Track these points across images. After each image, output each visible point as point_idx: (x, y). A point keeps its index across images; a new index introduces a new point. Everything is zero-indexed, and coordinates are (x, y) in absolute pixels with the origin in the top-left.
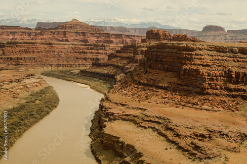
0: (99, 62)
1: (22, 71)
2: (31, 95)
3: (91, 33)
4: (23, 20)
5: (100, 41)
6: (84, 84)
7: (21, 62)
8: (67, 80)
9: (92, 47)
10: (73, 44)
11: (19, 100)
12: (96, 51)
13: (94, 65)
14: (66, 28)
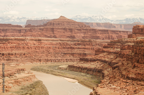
0: (87, 57)
1: (13, 66)
2: (22, 89)
3: (78, 30)
4: (13, 18)
5: (86, 37)
6: (72, 78)
7: (13, 57)
8: (55, 75)
9: (79, 42)
10: (61, 40)
11: (11, 93)
12: (83, 46)
13: (81, 60)
14: (54, 25)
